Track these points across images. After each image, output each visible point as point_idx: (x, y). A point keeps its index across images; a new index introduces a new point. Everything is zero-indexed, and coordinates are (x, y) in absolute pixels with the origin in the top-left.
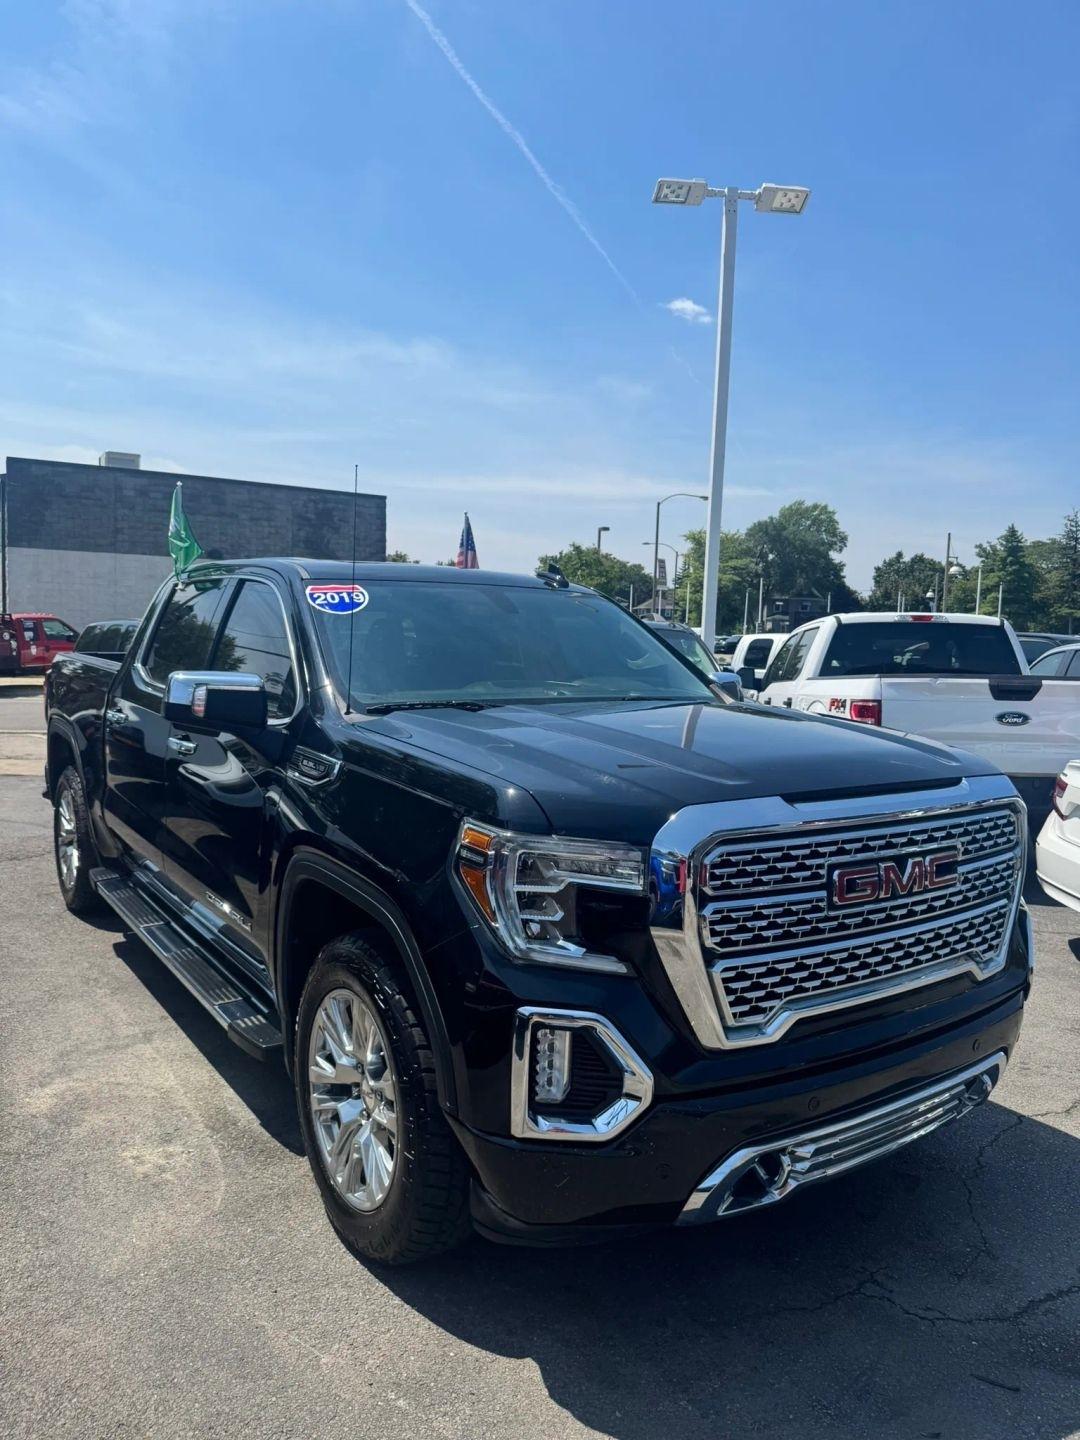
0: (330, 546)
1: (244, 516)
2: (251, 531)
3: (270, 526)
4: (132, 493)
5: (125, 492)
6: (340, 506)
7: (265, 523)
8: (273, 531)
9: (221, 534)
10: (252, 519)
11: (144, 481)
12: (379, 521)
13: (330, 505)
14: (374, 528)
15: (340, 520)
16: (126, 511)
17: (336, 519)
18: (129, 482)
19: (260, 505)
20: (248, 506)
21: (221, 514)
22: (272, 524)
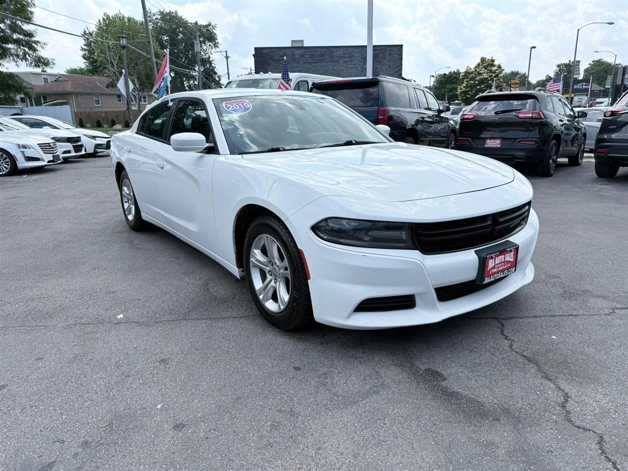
0: (377, 70)
1: (341, 61)
2: (344, 67)
3: (352, 64)
4: (298, 56)
5: (296, 56)
6: (382, 51)
7: (349, 63)
8: (353, 66)
9: (333, 70)
10: (345, 62)
11: (302, 51)
12: (399, 56)
13: (377, 52)
14: (397, 59)
15: (382, 58)
16: (296, 64)
17: (380, 58)
18: (298, 52)
19: (348, 56)
20: (343, 57)
21: (332, 61)
22: (353, 63)
